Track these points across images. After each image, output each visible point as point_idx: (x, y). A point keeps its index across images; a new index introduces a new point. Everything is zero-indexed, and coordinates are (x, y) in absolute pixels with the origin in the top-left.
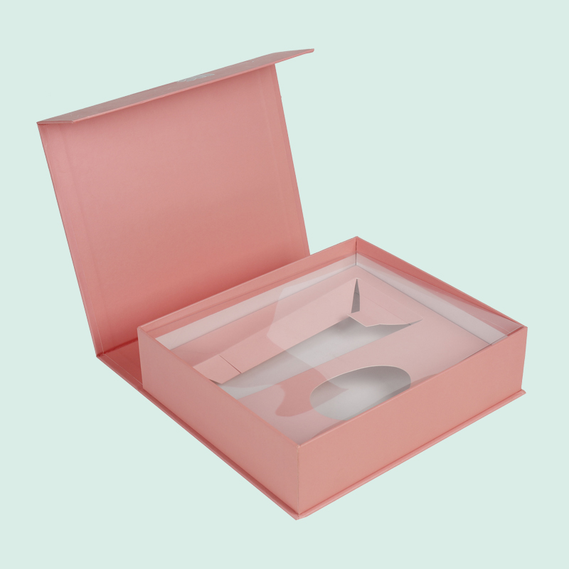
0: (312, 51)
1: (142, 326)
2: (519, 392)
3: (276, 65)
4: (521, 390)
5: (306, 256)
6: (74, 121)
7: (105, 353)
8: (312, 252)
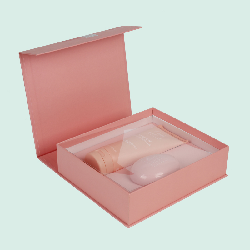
0: (141, 27)
1: (59, 143)
2: (225, 175)
3: (124, 34)
4: (226, 174)
5: (130, 115)
6: (37, 55)
7: (41, 156)
8: (133, 114)
